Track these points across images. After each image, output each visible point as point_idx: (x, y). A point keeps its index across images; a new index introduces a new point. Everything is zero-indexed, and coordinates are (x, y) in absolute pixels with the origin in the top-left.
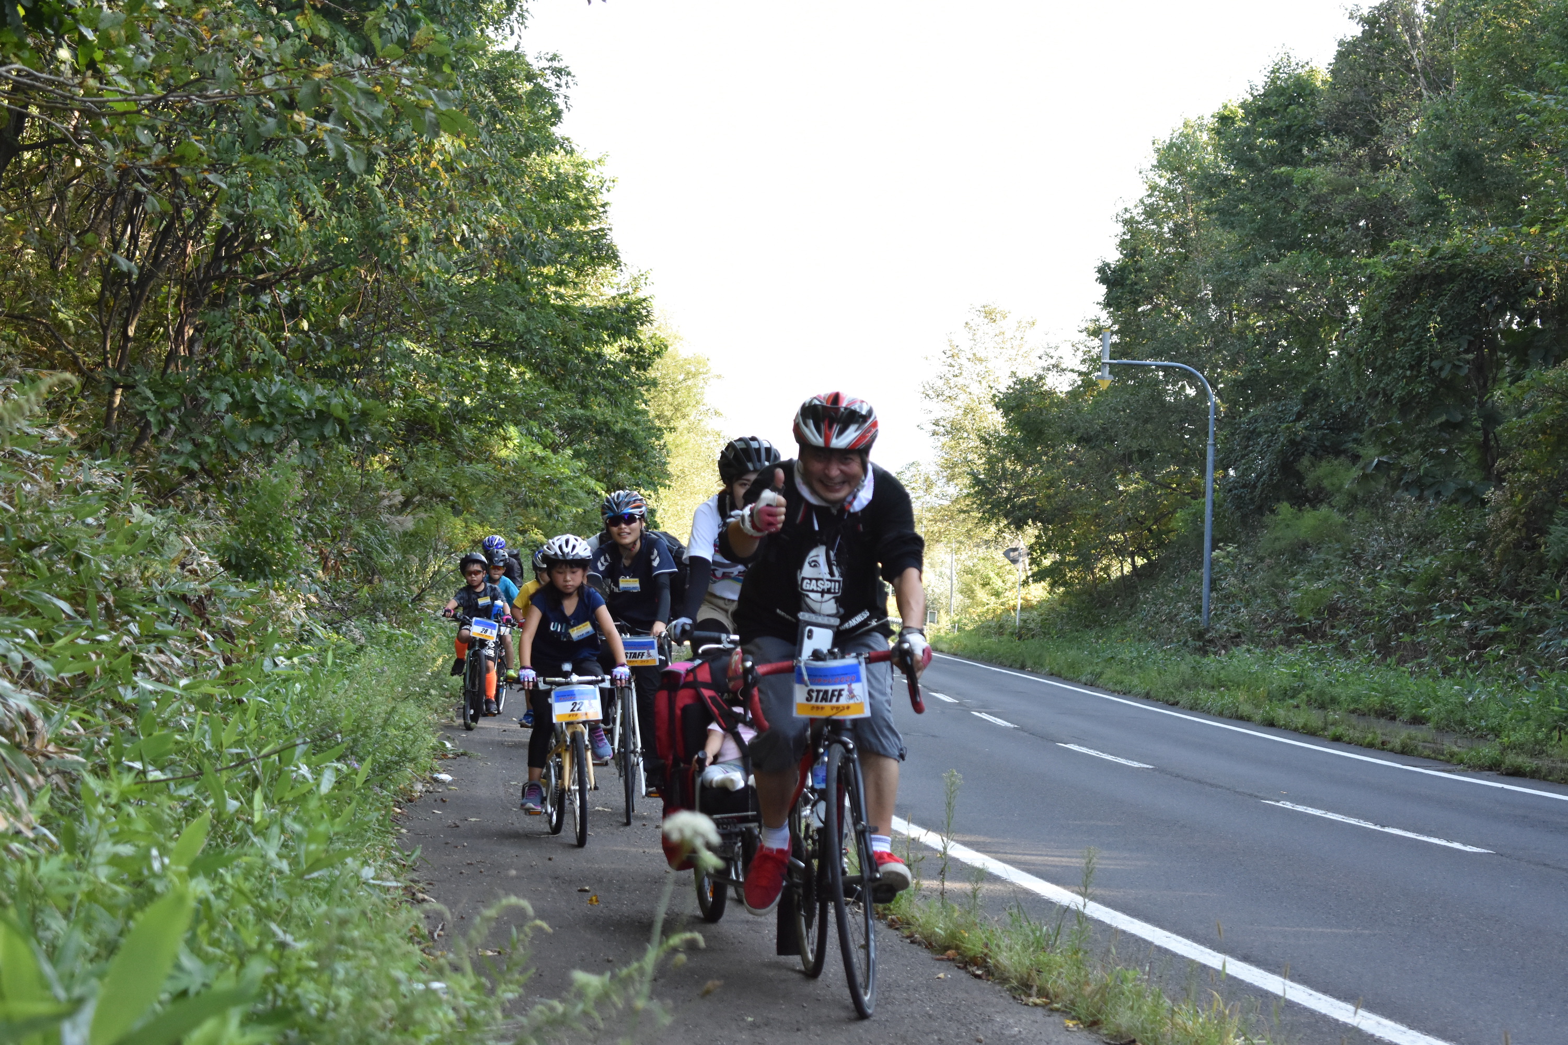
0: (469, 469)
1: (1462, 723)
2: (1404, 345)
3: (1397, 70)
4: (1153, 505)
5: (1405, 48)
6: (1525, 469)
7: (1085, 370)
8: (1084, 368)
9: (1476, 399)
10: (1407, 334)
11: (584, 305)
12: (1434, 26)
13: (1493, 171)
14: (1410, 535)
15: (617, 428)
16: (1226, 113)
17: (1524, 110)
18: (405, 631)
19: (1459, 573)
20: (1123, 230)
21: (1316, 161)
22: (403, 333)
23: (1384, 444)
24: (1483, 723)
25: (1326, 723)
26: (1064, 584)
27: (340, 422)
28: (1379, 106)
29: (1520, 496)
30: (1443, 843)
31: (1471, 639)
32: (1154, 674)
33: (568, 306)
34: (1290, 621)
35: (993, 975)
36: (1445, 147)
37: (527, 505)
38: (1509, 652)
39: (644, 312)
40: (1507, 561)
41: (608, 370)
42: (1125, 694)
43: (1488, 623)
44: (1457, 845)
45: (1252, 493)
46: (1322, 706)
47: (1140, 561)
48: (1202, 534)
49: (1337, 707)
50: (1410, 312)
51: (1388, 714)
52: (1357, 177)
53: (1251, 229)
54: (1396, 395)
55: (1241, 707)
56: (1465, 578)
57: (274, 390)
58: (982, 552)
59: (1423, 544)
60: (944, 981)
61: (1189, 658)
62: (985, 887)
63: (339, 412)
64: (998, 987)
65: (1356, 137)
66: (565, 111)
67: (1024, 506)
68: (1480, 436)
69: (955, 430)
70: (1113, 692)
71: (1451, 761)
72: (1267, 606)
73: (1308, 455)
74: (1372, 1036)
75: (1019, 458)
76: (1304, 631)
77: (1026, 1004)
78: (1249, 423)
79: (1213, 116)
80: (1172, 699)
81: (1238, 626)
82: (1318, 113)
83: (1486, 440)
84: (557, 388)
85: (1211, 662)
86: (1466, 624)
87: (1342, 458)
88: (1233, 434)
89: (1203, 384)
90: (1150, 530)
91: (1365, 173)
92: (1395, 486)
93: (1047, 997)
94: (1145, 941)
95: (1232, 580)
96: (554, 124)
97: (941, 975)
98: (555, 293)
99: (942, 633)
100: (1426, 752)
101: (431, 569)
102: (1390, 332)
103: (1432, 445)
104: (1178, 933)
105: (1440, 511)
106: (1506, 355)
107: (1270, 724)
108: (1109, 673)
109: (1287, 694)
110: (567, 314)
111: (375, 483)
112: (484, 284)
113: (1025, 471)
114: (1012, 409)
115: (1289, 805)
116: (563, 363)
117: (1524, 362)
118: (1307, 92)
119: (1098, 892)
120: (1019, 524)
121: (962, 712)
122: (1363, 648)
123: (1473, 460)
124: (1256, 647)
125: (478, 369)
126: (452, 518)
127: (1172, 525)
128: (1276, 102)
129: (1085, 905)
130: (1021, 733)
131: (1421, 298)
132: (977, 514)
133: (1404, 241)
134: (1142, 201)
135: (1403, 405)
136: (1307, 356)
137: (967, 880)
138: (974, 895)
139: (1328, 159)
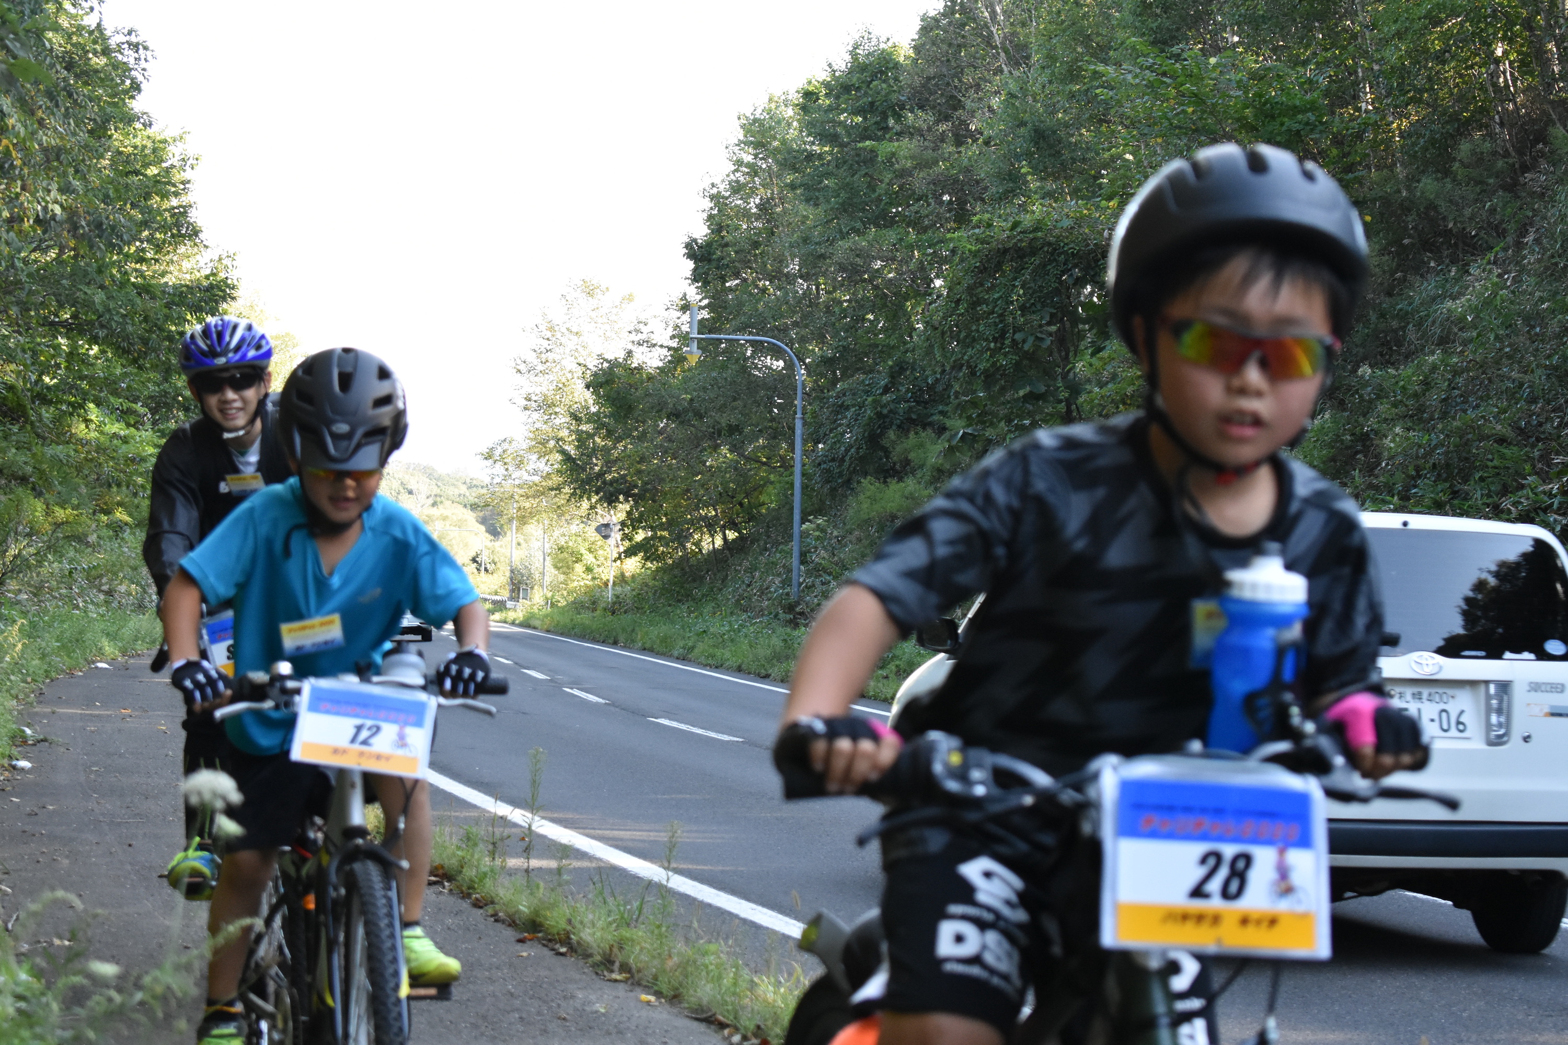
0: (50, 451)
2: (987, 318)
3: (978, 45)
4: (743, 479)
5: (985, 24)
8: (674, 344)
10: (990, 307)
11: (166, 283)
13: (1071, 146)
16: (811, 88)
17: (1103, 85)
21: (900, 134)
23: (969, 417)
26: (657, 559)
28: (960, 81)
32: (745, 647)
33: (150, 285)
35: (576, 952)
36: (1022, 124)
37: (110, 485)
39: (228, 291)
42: (717, 667)
45: (840, 466)
47: (731, 535)
48: (792, 508)
50: (993, 285)
52: (940, 152)
53: (837, 203)
54: (980, 367)
60: (528, 958)
61: (780, 630)
62: (572, 864)
64: (581, 964)
65: (940, 112)
67: (614, 481)
68: (1062, 407)
70: (705, 666)
73: (894, 427)
75: (610, 434)
77: (609, 980)
78: (838, 397)
79: (798, 92)
80: (763, 672)
82: (901, 88)
83: (1069, 410)
84: (140, 367)
87: (929, 431)
88: (821, 408)
89: (791, 360)
90: (741, 504)
91: (947, 148)
93: (629, 972)
94: (730, 914)
95: (823, 553)
96: (133, 97)
98: (136, 271)
99: (535, 610)
101: (13, 551)
102: (974, 304)
103: (1018, 416)
104: (764, 905)
106: (1087, 327)
108: (700, 646)
110: (148, 292)
112: (62, 262)
113: (615, 447)
116: (145, 342)
117: (1104, 334)
119: (686, 865)
120: (611, 500)
121: (554, 686)
125: (57, 347)
126: (32, 500)
127: (763, 498)
128: (859, 79)
129: (668, 879)
130: (612, 709)
131: (1004, 272)
132: (567, 490)
133: (987, 216)
134: (728, 176)
135: (987, 377)
136: (894, 330)
137: (553, 857)
138: (560, 873)
139: (912, 132)
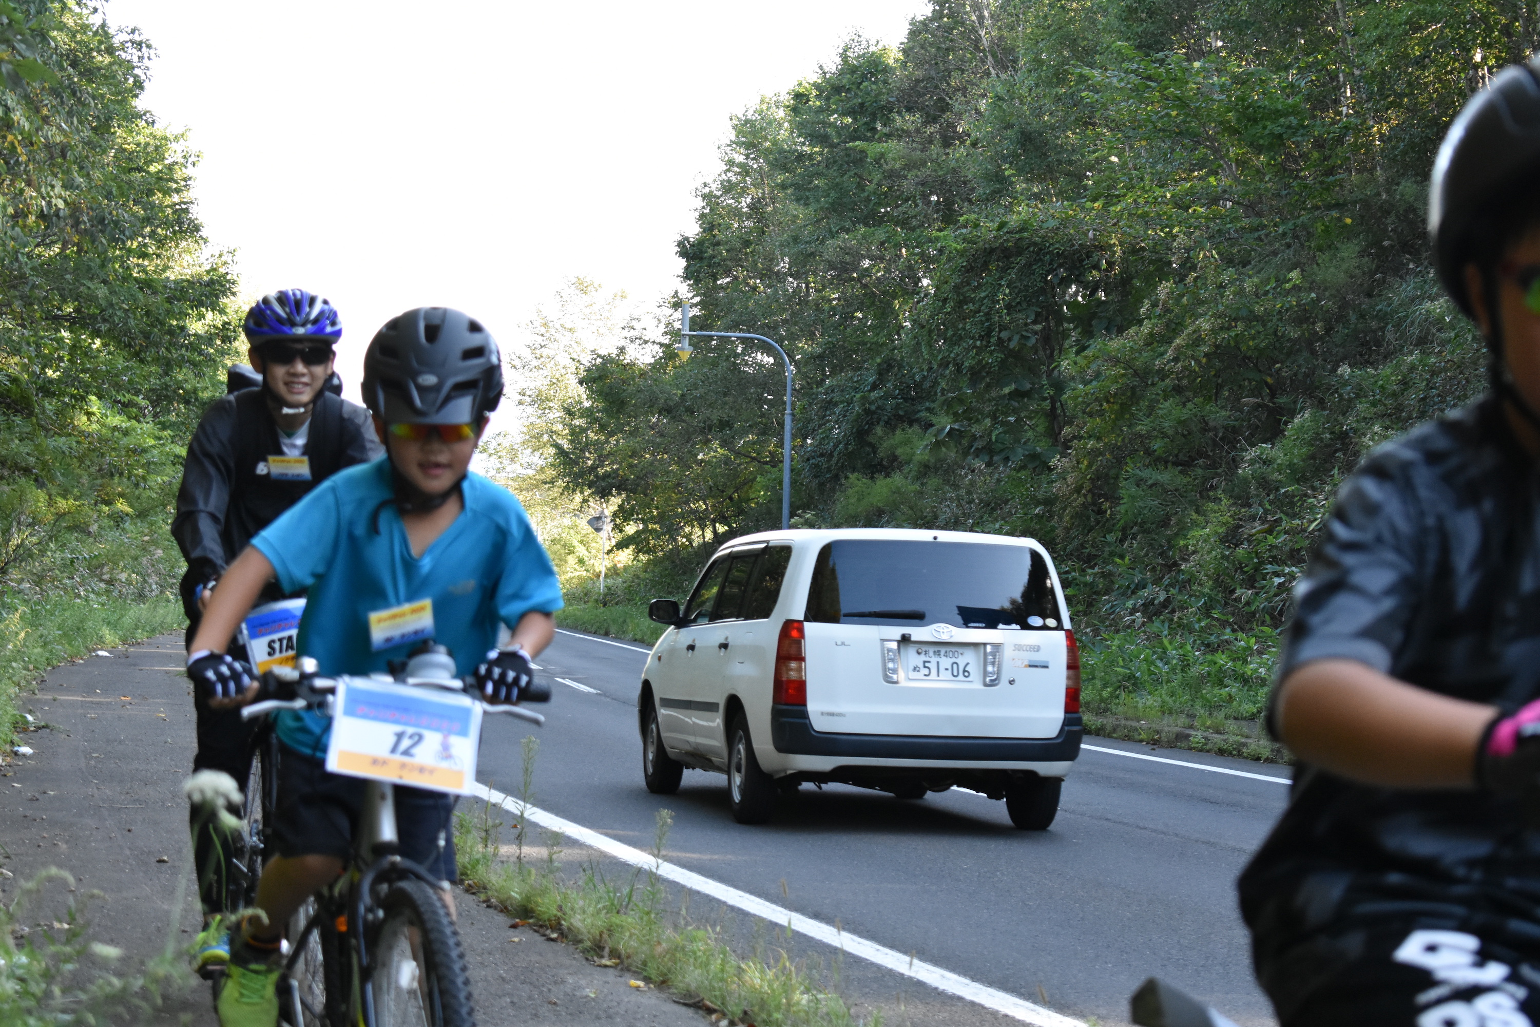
0: (53, 443)
2: (974, 317)
3: (966, 48)
4: (733, 474)
5: (973, 28)
6: (1090, 437)
7: (667, 341)
8: (666, 340)
9: (1043, 368)
10: (977, 306)
11: (168, 278)
12: (1002, 7)
14: (981, 501)
16: (801, 90)
21: (889, 136)
23: (956, 414)
26: (648, 551)
28: (948, 84)
29: (1086, 463)
33: (151, 280)
35: (566, 938)
36: (1009, 126)
39: (228, 286)
40: (1074, 526)
41: (190, 343)
45: (828, 461)
47: (721, 529)
48: (781, 503)
50: (979, 284)
52: (928, 153)
53: (827, 203)
54: (966, 364)
59: (993, 510)
64: (572, 950)
65: (928, 114)
67: (607, 476)
68: (1047, 405)
73: (882, 424)
74: (936, 989)
75: (602, 428)
77: (599, 965)
78: (826, 393)
79: (789, 93)
83: (1053, 408)
84: (142, 361)
87: (916, 427)
88: (810, 404)
89: (781, 356)
90: (731, 498)
91: (935, 149)
92: (966, 453)
93: (619, 958)
94: (718, 901)
96: (136, 96)
97: (516, 939)
98: (138, 266)
101: (15, 541)
102: (961, 303)
103: (1002, 413)
104: (752, 892)
105: (1009, 477)
106: (1072, 325)
110: (150, 287)
114: (595, 383)
117: (1088, 333)
118: (880, 69)
119: (674, 853)
120: (604, 494)
123: (1041, 429)
125: (60, 340)
126: (35, 491)
127: (752, 493)
128: (849, 80)
129: (658, 866)
130: (604, 699)
131: (990, 271)
132: (560, 483)
133: (974, 216)
134: (720, 175)
135: (973, 374)
136: (882, 328)
137: (545, 844)
138: (551, 860)
139: (901, 134)
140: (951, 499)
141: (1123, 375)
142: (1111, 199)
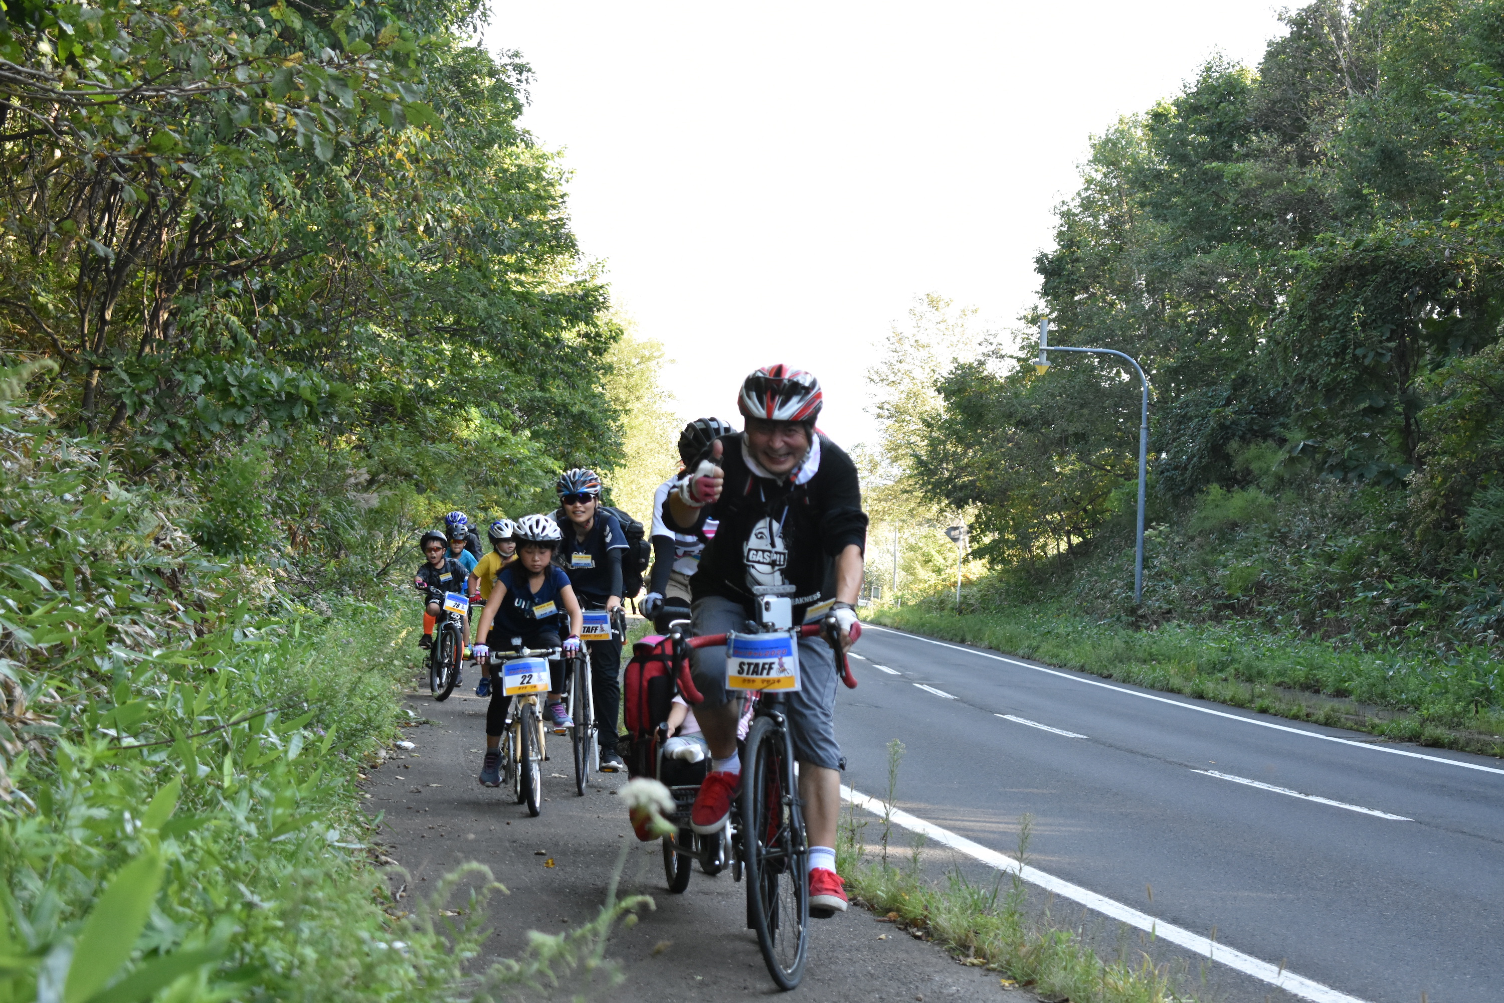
0: (432, 449)
1: (1383, 696)
2: (1329, 334)
3: (1324, 69)
4: (1089, 487)
5: (1332, 49)
6: (1444, 453)
7: (1023, 356)
8: (1022, 355)
9: (1398, 385)
10: (1332, 323)
11: (543, 292)
12: (1361, 28)
13: (1416, 167)
14: (1334, 515)
15: (575, 410)
16: (1160, 110)
17: (1446, 109)
18: (370, 604)
19: (1381, 552)
20: (1060, 222)
21: (1246, 156)
22: (370, 318)
23: (1310, 429)
24: (1404, 696)
25: (1253, 696)
26: (1003, 561)
27: (309, 403)
28: (1306, 104)
29: (1440, 479)
30: (1364, 811)
31: (1392, 616)
32: (1088, 648)
33: (528, 293)
34: (1219, 598)
35: (932, 936)
36: (1369, 143)
37: (488, 484)
38: (1429, 628)
39: (601, 299)
40: (1427, 541)
41: (566, 355)
42: (1061, 667)
43: (1408, 600)
44: (1377, 813)
45: (1182, 475)
46: (1250, 680)
47: (1076, 540)
48: (1135, 513)
49: (1264, 680)
50: (1335, 301)
51: (1313, 687)
52: (1285, 173)
53: (1183, 221)
54: (1321, 381)
55: (1171, 681)
56: (1387, 557)
57: (246, 373)
58: (925, 530)
59: (1347, 524)
60: (886, 941)
61: (1122, 632)
62: (926, 853)
63: (307, 394)
64: (937, 948)
65: (1285, 134)
66: (526, 105)
67: (964, 487)
68: (1401, 421)
69: (898, 414)
70: (1049, 665)
71: (1372, 733)
72: (1197, 584)
73: (1236, 438)
74: (1296, 995)
75: (960, 440)
76: (1232, 607)
77: (964, 965)
78: (1181, 408)
79: (1147, 113)
80: (1106, 673)
81: (1169, 602)
82: (1248, 110)
83: (1408, 424)
84: (518, 372)
85: (1143, 637)
86: (1387, 601)
87: (1270, 442)
88: (1165, 418)
89: (1137, 370)
90: (1085, 510)
91: (1292, 169)
92: (1320, 470)
93: (984, 958)
94: (1078, 904)
95: (1164, 558)
96: (514, 117)
97: (883, 936)
98: (516, 280)
99: (886, 608)
100: (1349, 724)
101: (395, 545)
102: (1316, 321)
103: (1356, 429)
104: (1111, 897)
105: (1363, 492)
106: (1427, 344)
107: (1200, 696)
108: (1045, 647)
109: (1216, 667)
110: (527, 300)
111: (341, 462)
112: (447, 271)
113: (965, 453)
114: (954, 393)
115: (1217, 774)
116: (523, 347)
117: (1444, 350)
118: (1238, 90)
119: (1035, 856)
120: (960, 504)
121: (904, 683)
122: (1289, 624)
123: (1395, 444)
124: (1187, 622)
125: (441, 353)
126: (416, 496)
127: (1107, 505)
128: (1207, 100)
129: (1021, 870)
130: (961, 704)
131: (1345, 289)
132: (919, 494)
133: (1330, 234)
134: (1079, 194)
135: (1328, 391)
136: (1237, 344)
137: (910, 845)
138: (915, 860)
139: (1257, 154)
140: (1305, 514)
141: (1478, 393)
142: (1467, 219)
